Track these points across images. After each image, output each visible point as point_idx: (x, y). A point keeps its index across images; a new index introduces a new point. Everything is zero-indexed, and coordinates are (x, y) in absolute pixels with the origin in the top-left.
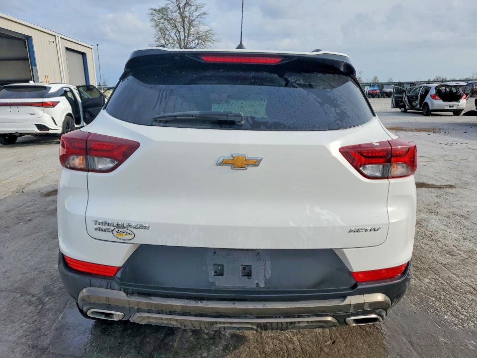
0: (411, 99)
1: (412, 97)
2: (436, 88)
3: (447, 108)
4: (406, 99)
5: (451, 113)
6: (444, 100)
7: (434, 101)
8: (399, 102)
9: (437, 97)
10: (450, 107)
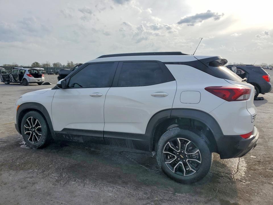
0: (15, 76)
1: (15, 75)
2: (29, 70)
3: (37, 81)
4: (12, 77)
5: (37, 84)
6: (35, 77)
7: (30, 77)
8: (5, 78)
9: (31, 76)
10: (38, 80)
